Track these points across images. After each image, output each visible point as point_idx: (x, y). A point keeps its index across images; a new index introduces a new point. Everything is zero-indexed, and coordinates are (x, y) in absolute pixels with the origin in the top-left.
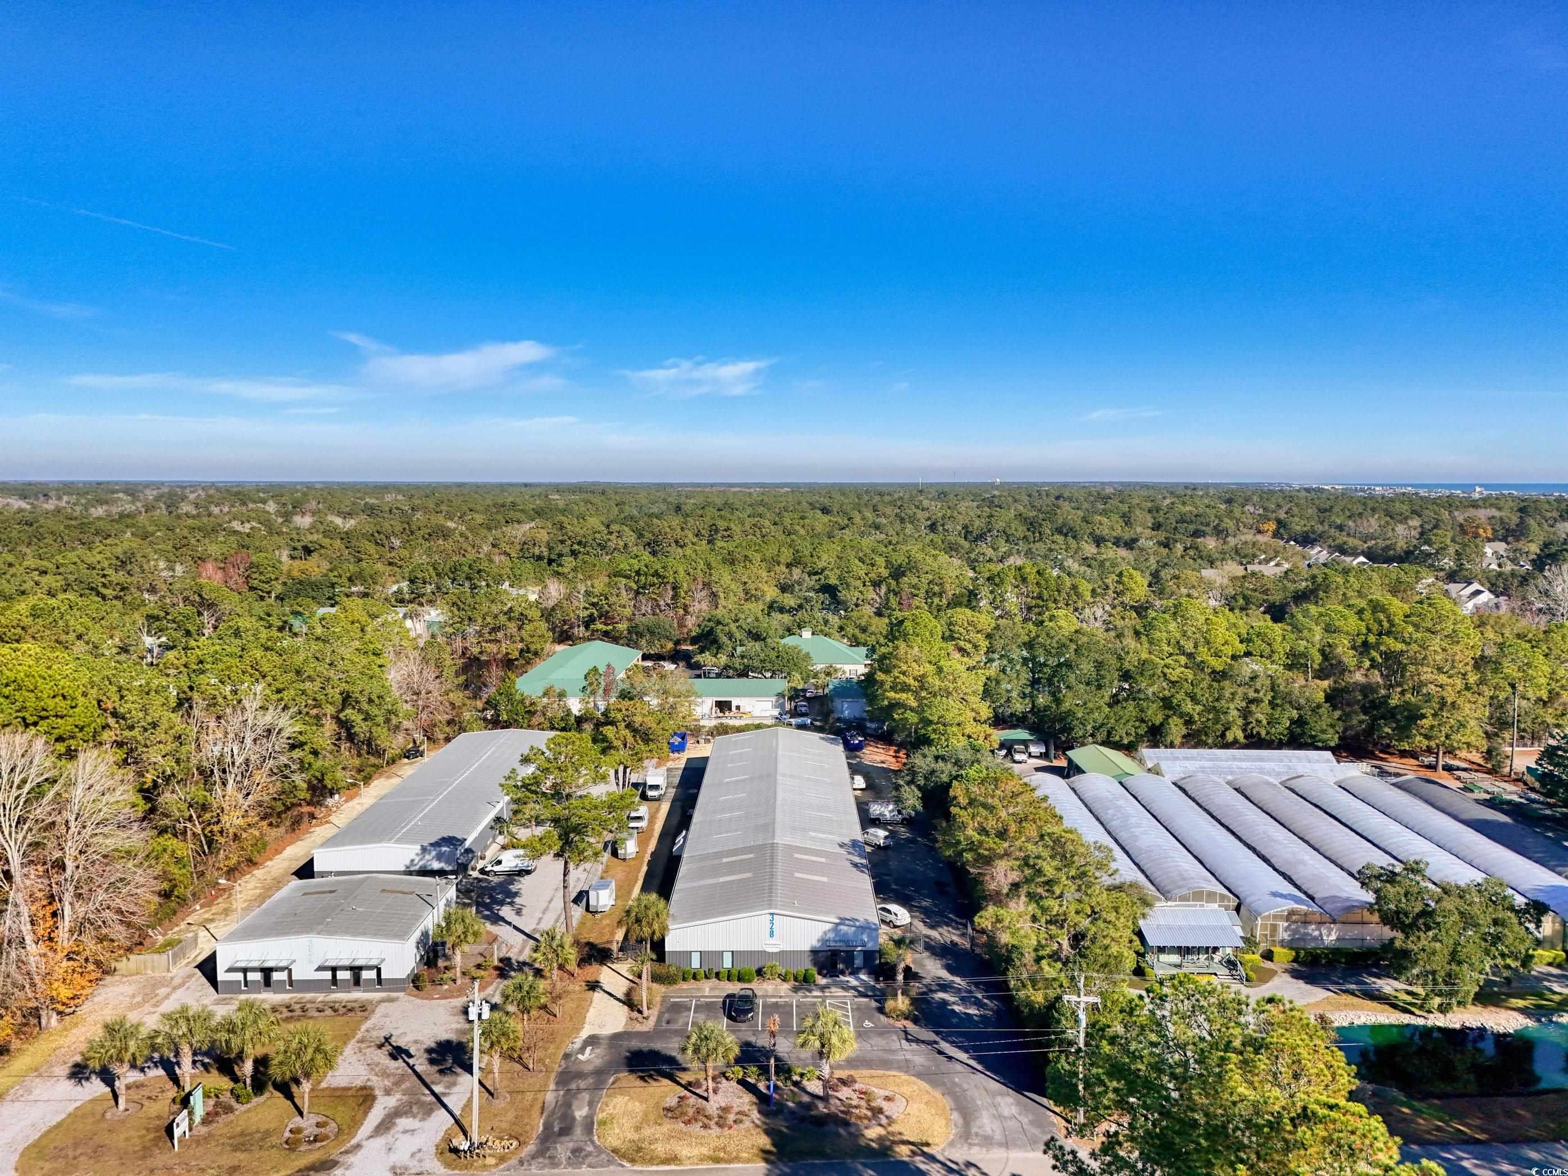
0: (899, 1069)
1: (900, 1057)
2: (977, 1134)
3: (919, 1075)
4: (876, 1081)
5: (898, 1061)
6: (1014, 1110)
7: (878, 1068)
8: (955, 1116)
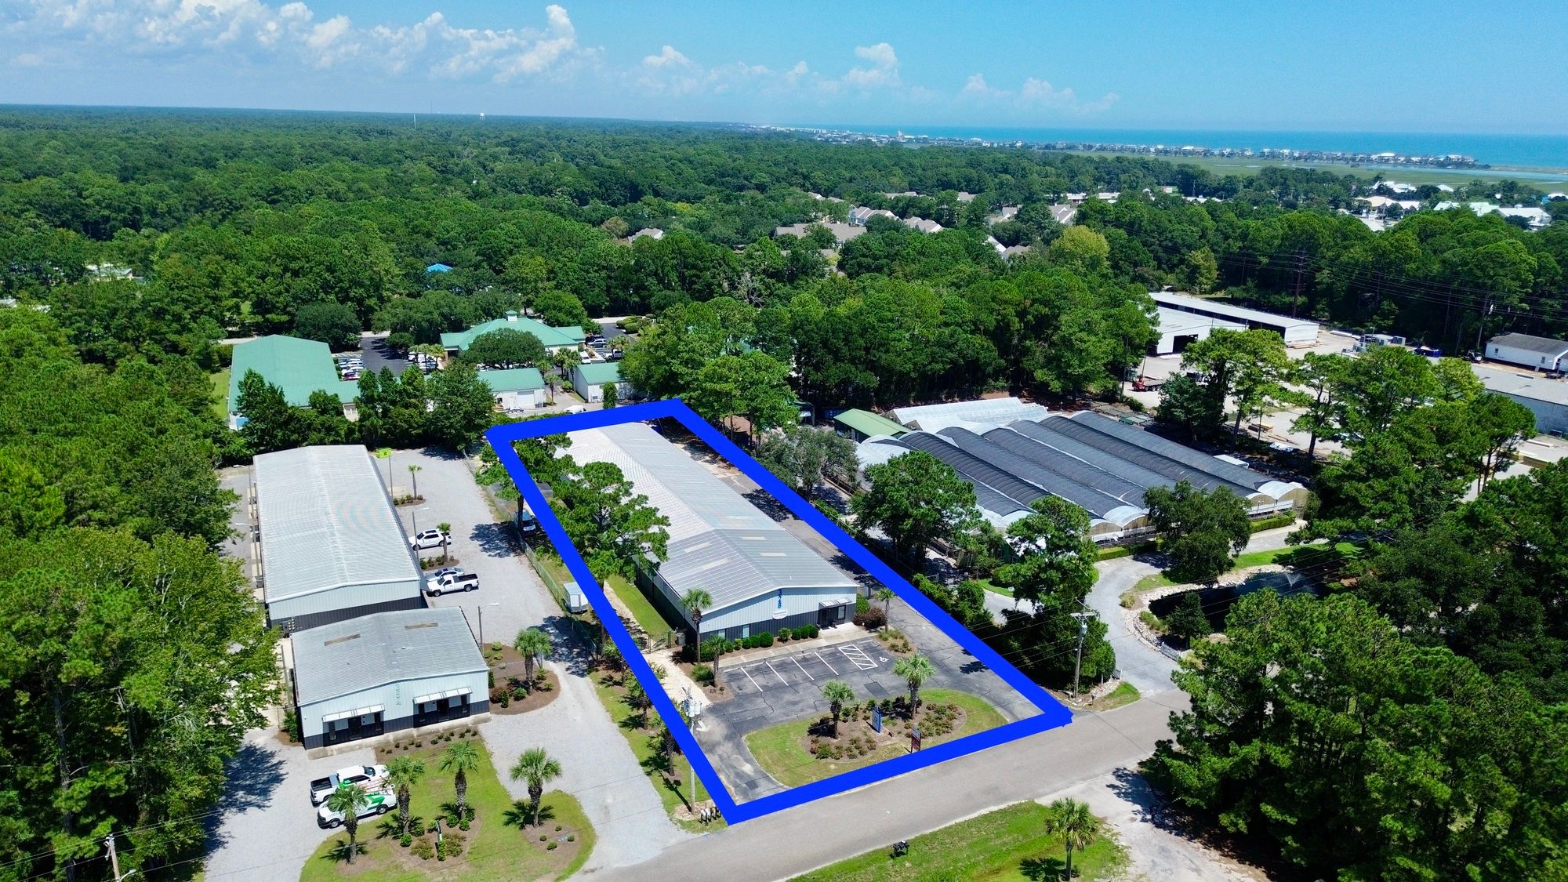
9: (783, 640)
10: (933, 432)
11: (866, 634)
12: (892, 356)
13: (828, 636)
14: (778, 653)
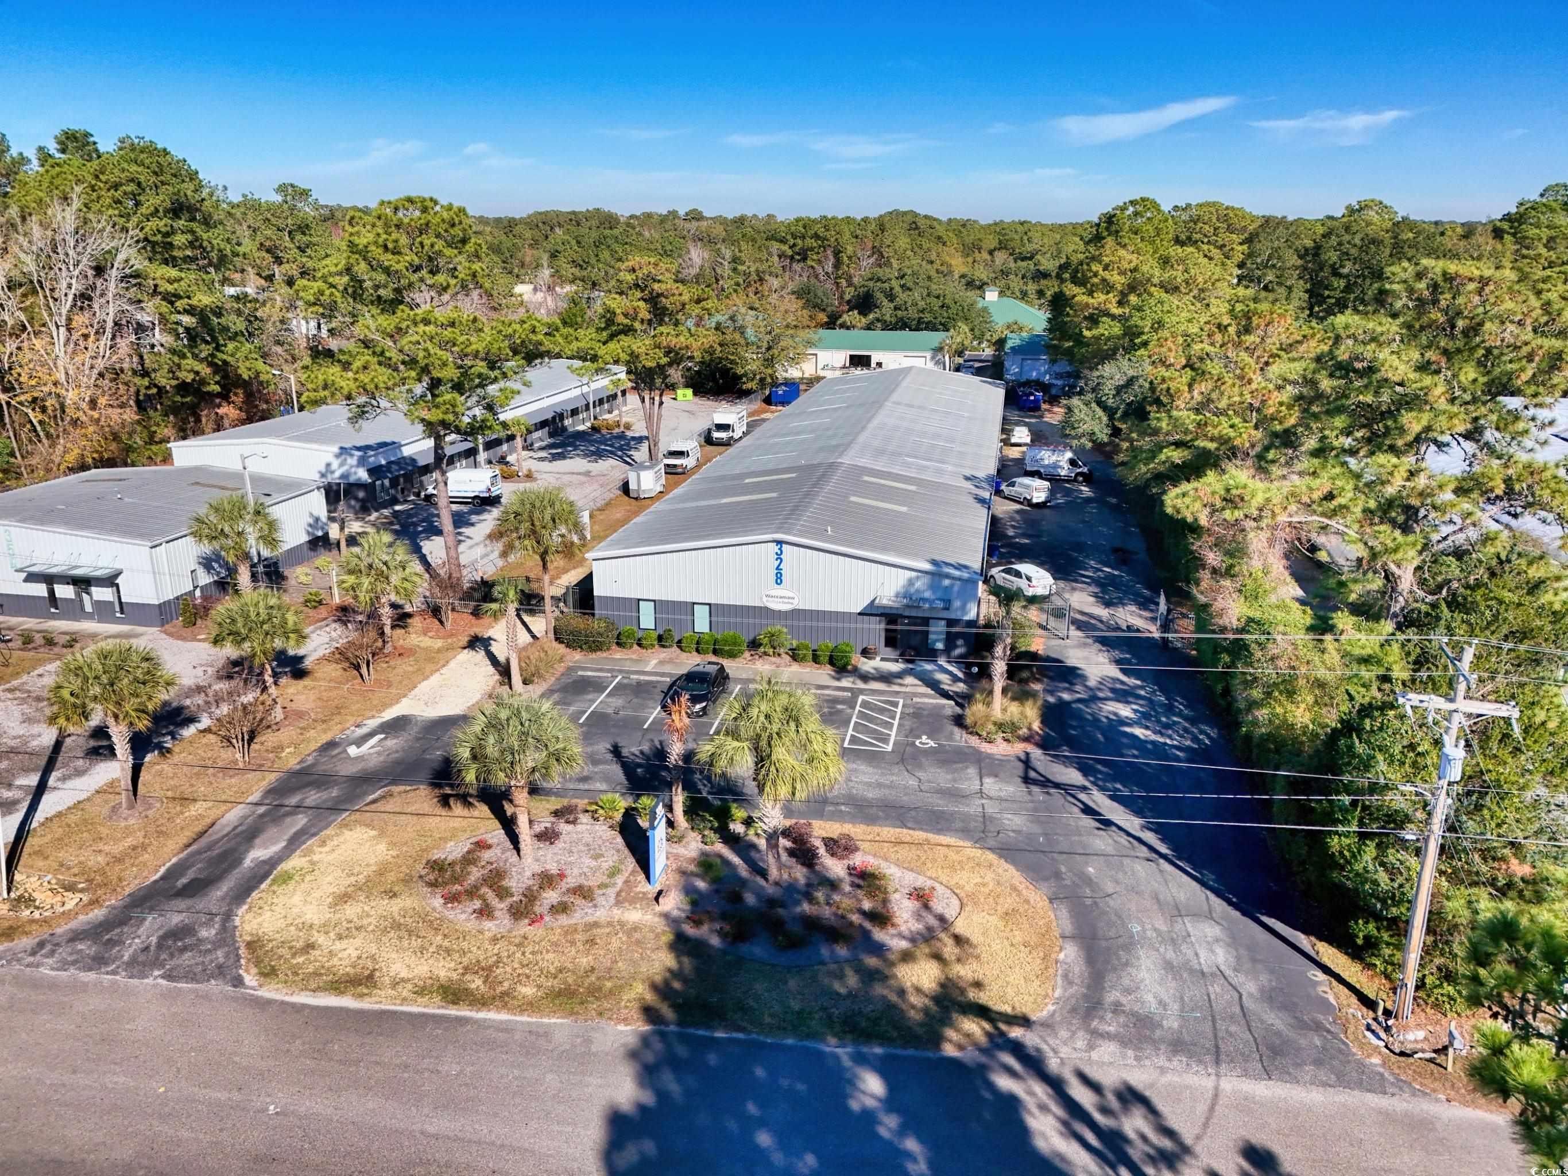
0: (965, 832)
1: (973, 808)
2: (1117, 1008)
3: (1007, 851)
4: (903, 852)
5: (966, 818)
6: (1221, 957)
7: (919, 825)
8: (1070, 954)
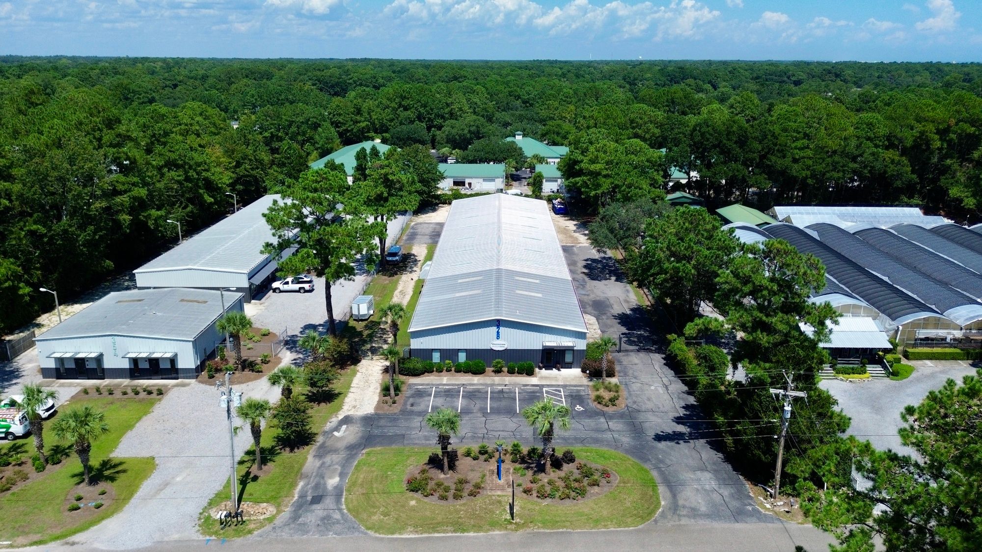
0: (609, 446)
1: (608, 436)
3: (627, 452)
5: (608, 440)
6: (713, 484)
7: (590, 445)
9: (498, 371)
10: (801, 227)
11: (585, 381)
12: (788, 161)
13: (544, 377)
14: (481, 382)
